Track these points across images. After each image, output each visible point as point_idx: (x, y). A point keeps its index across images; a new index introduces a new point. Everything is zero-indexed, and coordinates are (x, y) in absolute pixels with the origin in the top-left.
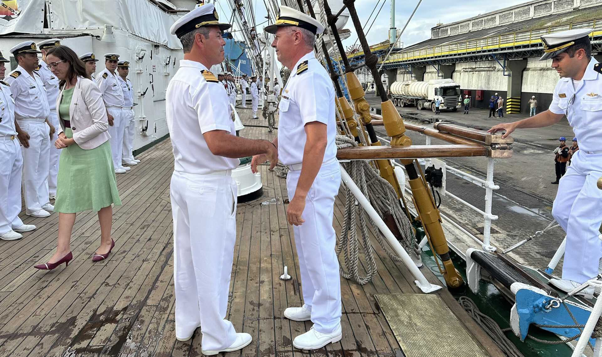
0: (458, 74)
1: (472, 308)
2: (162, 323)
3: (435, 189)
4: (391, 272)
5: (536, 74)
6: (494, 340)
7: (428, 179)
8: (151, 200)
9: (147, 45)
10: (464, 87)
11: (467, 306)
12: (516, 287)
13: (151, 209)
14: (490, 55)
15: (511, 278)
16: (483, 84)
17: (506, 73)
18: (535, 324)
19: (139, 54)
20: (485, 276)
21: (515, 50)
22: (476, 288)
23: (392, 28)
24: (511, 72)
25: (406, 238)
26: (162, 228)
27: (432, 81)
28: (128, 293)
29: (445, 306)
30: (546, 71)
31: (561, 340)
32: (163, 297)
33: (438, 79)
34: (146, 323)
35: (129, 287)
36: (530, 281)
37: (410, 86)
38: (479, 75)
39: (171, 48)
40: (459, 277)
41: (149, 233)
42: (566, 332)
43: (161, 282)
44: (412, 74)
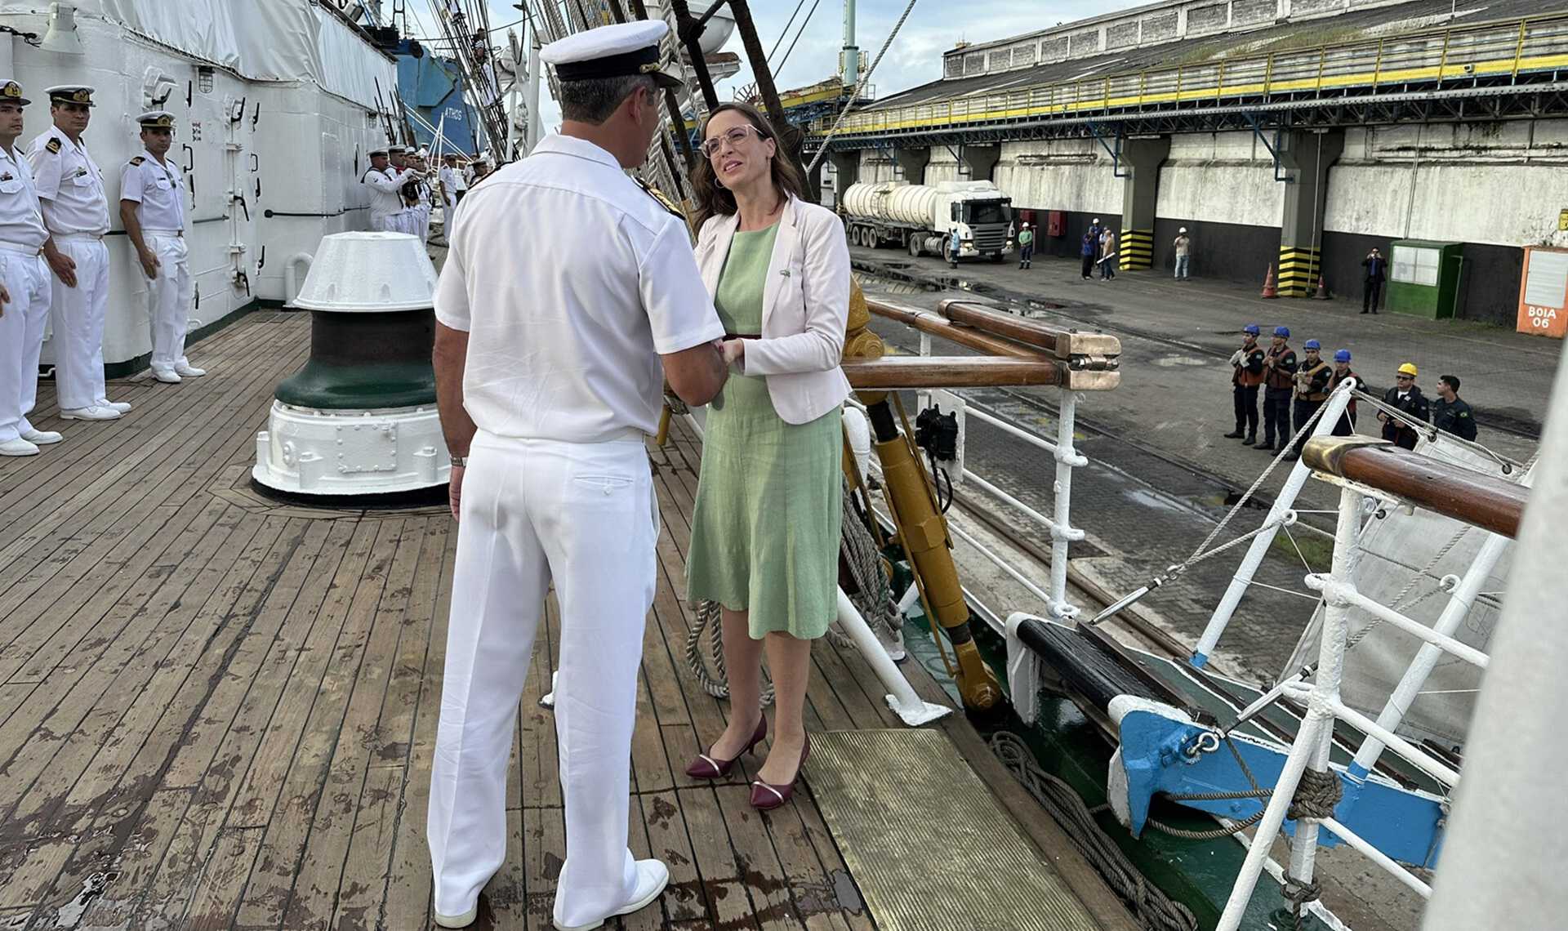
0: (1007, 169)
1: (1021, 760)
2: (209, 835)
3: (939, 464)
4: (829, 677)
5: (1190, 174)
6: (1071, 835)
7: (923, 439)
8: (181, 497)
9: (177, 66)
10: (1019, 203)
11: (1009, 755)
12: (1123, 705)
13: (179, 523)
14: (1083, 125)
15: (1110, 685)
16: (1066, 196)
17: (1121, 171)
18: (1165, 793)
19: (153, 88)
20: (1052, 682)
21: (1143, 115)
22: (1031, 711)
23: (849, 48)
24: (1133, 169)
25: (868, 588)
26: (212, 574)
27: (946, 186)
28: (108, 755)
29: (958, 757)
30: (1214, 169)
31: (1222, 827)
32: (213, 765)
33: (958, 180)
34: (162, 838)
35: (111, 739)
36: (1153, 690)
37: (892, 195)
38: (1056, 175)
39: (249, 77)
40: (991, 683)
41: (173, 588)
42: (1233, 809)
43: (209, 721)
44: (896, 165)
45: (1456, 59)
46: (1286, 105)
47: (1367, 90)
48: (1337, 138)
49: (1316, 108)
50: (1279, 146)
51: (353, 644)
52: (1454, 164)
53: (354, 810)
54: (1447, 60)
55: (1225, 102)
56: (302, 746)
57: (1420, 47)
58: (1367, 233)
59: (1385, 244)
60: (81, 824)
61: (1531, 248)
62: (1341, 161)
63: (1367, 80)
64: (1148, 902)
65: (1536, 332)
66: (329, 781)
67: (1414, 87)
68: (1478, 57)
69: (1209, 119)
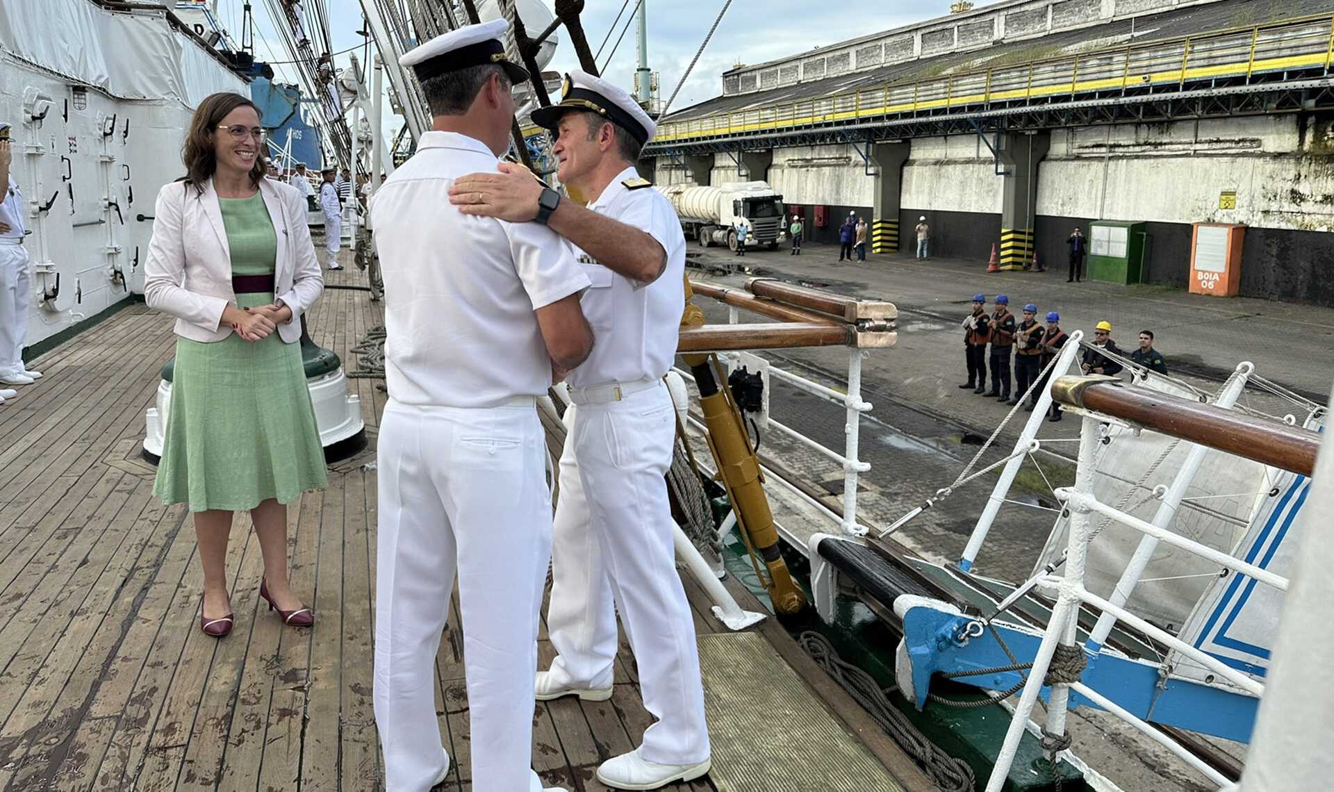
0: (779, 171)
1: (825, 653)
2: (136, 755)
3: (749, 416)
5: (927, 171)
6: (869, 712)
7: (735, 395)
8: (80, 468)
9: (53, 87)
10: (789, 199)
11: (814, 650)
12: (905, 603)
13: (81, 490)
14: (839, 132)
15: (893, 587)
16: (827, 192)
17: (871, 171)
18: (942, 673)
19: (33, 106)
20: (848, 589)
21: (887, 123)
22: (831, 613)
23: (642, 69)
24: (880, 169)
25: (695, 519)
26: (116, 533)
27: (728, 186)
28: (36, 693)
29: (774, 653)
30: (946, 167)
31: (989, 697)
32: (134, 696)
33: (739, 181)
34: (93, 760)
35: (37, 679)
36: (929, 590)
37: (684, 195)
38: (819, 174)
39: (118, 96)
40: (798, 592)
41: (81, 546)
42: (996, 683)
43: (125, 659)
44: (686, 170)
45: (1136, 71)
46: (1003, 111)
47: (1066, 98)
48: (1045, 137)
49: (1027, 114)
50: (998, 146)
51: (250, 588)
52: (1137, 157)
53: (264, 726)
54: (1128, 72)
55: (954, 110)
56: (212, 675)
57: (1107, 61)
58: (1071, 216)
59: (1085, 225)
60: (17, 753)
61: (1199, 224)
62: (1048, 157)
63: (1066, 89)
64: (934, 760)
65: (1204, 293)
66: (239, 704)
67: (1104, 94)
68: (1155, 69)
69: (941, 125)
